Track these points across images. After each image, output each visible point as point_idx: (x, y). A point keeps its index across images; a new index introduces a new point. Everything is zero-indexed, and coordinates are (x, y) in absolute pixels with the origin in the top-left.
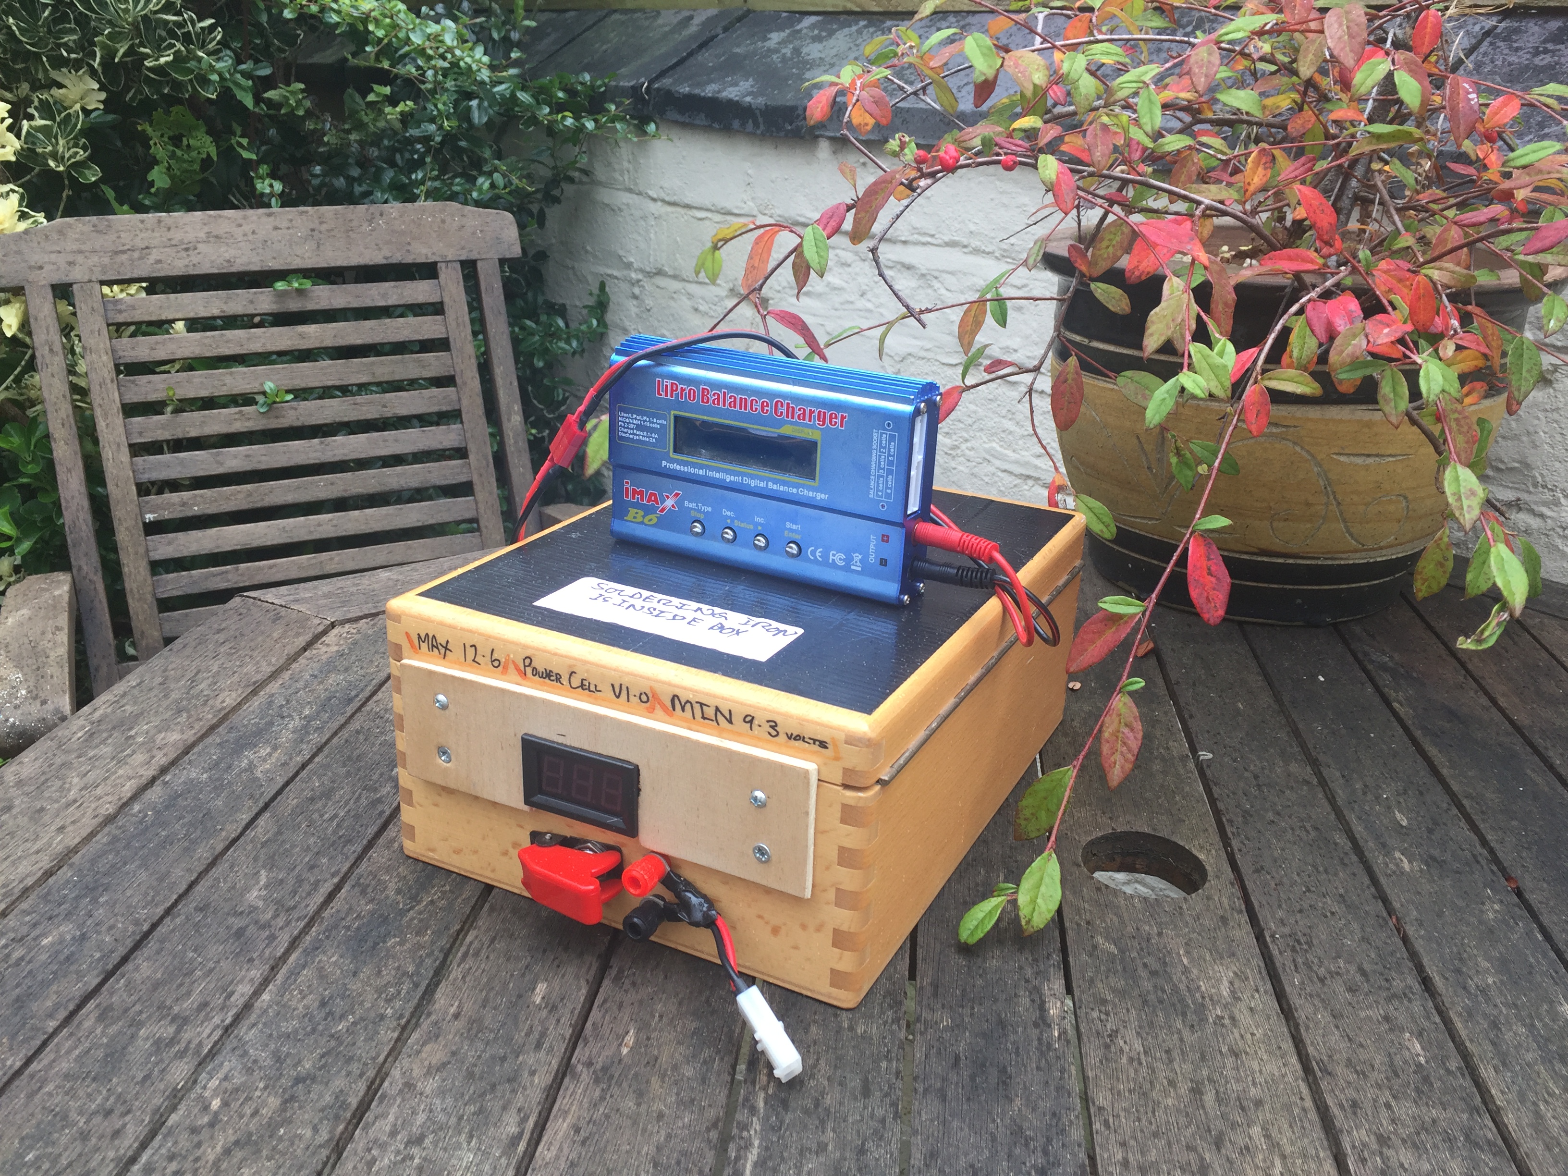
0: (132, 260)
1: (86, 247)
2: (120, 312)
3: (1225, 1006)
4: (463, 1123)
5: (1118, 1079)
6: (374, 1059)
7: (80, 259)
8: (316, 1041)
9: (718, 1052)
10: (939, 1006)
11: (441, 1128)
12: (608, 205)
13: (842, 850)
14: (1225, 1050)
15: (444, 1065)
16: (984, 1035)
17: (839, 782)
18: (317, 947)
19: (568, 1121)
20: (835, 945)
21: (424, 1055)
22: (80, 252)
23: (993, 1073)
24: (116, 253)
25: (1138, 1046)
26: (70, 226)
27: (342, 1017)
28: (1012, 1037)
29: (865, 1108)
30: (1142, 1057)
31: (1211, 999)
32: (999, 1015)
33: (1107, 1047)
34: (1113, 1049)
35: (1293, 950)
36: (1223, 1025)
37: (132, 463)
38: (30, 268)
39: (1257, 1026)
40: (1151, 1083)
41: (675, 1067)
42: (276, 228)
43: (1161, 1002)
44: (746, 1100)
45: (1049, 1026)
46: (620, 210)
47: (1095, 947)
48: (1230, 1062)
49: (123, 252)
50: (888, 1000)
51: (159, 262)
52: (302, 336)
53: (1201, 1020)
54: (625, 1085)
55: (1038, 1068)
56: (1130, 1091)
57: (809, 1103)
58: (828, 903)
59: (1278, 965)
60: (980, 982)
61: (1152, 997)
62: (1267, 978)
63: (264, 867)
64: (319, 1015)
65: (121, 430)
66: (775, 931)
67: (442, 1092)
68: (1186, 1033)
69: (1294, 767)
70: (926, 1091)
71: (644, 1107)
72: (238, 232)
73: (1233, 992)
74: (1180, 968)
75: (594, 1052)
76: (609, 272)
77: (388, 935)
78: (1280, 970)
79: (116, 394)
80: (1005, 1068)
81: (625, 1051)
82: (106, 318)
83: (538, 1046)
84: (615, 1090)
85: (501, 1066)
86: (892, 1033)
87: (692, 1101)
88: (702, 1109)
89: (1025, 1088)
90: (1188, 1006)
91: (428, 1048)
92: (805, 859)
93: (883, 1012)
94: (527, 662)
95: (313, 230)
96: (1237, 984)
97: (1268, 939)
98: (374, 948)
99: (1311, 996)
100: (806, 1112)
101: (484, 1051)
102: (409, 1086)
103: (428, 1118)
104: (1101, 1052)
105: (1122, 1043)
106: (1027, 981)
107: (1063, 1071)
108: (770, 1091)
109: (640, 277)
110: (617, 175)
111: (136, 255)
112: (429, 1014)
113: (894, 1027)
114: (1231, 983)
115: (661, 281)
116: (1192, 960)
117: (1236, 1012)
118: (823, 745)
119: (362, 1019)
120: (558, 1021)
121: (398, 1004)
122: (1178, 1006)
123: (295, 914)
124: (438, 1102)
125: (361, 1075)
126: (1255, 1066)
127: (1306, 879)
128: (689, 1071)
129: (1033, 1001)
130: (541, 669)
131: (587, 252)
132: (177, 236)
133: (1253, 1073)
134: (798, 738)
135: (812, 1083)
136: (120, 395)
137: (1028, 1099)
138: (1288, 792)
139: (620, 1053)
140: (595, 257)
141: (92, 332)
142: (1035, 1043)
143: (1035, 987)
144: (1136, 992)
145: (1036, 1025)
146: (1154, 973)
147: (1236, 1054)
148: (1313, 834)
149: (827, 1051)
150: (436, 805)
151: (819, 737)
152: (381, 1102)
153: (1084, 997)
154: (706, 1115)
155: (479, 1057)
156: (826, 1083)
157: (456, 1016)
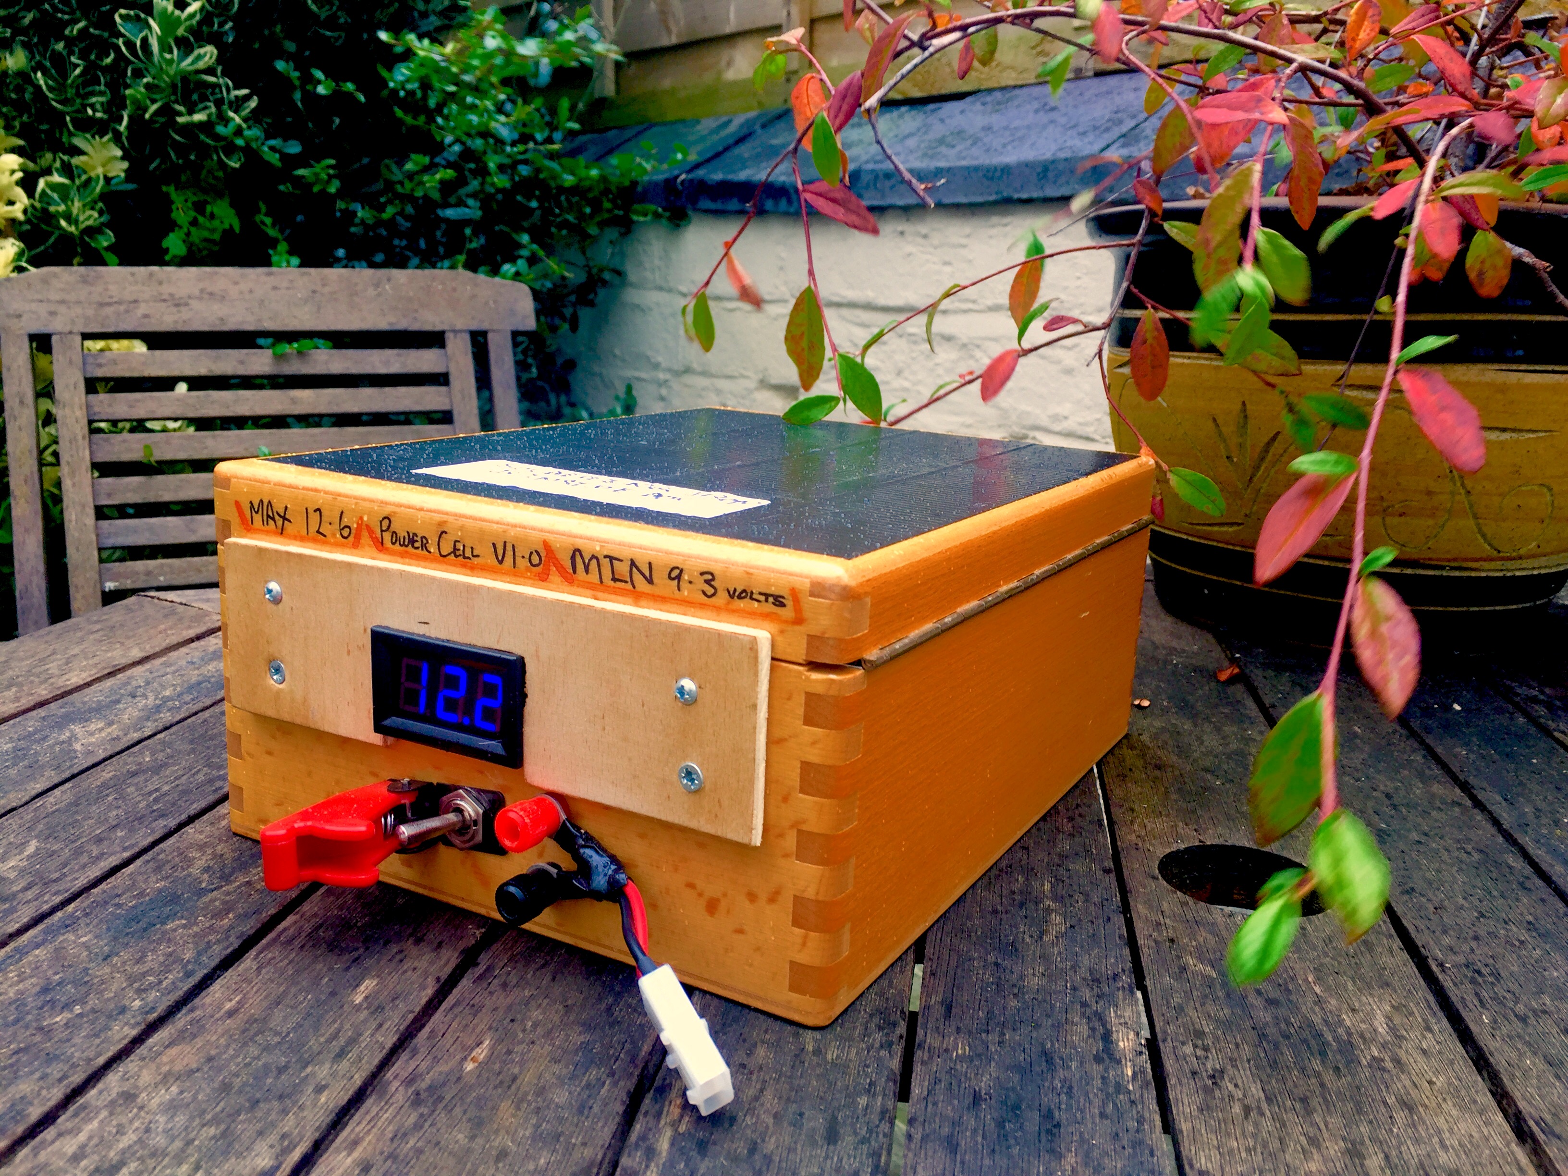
0: (118, 314)
1: (72, 297)
2: (100, 366)
3: (1384, 1046)
4: (190, 1150)
5: (1228, 1135)
6: (89, 1060)
7: (62, 309)
8: (15, 1034)
9: (612, 1074)
10: (953, 1029)
11: (153, 1155)
12: (638, 306)
13: (806, 766)
14: (1391, 1100)
15: (191, 1072)
16: (1017, 1068)
17: (801, 658)
18: (67, 926)
19: (356, 1154)
20: (796, 923)
21: (165, 1059)
22: (62, 302)
23: (1032, 1121)
24: (102, 305)
25: (1256, 1091)
26: (55, 275)
27: (67, 1006)
28: (1061, 1073)
29: (826, 1157)
30: (1264, 1106)
31: (1362, 1036)
32: (1043, 1045)
33: (1207, 1090)
34: (1217, 1093)
35: (1473, 981)
36: (1384, 1070)
37: (97, 527)
38: (8, 316)
39: (1437, 1073)
40: (1281, 1140)
41: (541, 1092)
42: (275, 288)
43: (1287, 1037)
44: (643, 1138)
45: (1119, 1062)
46: (651, 309)
47: (1184, 969)
48: (1400, 1116)
49: (109, 304)
50: (876, 1020)
51: (146, 316)
52: (294, 401)
53: (1348, 1063)
54: (458, 1111)
55: (1103, 1115)
56: (1248, 1150)
57: (741, 1148)
58: (786, 856)
59: (1454, 999)
60: (1013, 1003)
61: (1271, 1031)
62: (1440, 1014)
63: (36, 837)
64: (31, 1003)
65: (88, 490)
66: (712, 906)
67: (172, 1108)
68: (1328, 1077)
69: (1436, 788)
70: (925, 1139)
71: (480, 1141)
72: (233, 291)
73: (1392, 1029)
74: (1310, 998)
75: (424, 1066)
76: (637, 374)
77: (173, 916)
78: (1460, 1006)
79: (87, 452)
80: (1050, 1112)
81: (469, 1066)
82: (84, 370)
83: (341, 1054)
84: (442, 1118)
85: (277, 1078)
86: (879, 1060)
87: (557, 1137)
88: (569, 1148)
89: (1082, 1140)
90: (1329, 1044)
91: (174, 1051)
92: (752, 781)
93: (866, 1033)
94: (385, 523)
95: (314, 292)
96: (1397, 1020)
97: (1434, 968)
98: (145, 930)
99: (1511, 1037)
100: (735, 1159)
101: (257, 1058)
102: (128, 1097)
103: (140, 1140)
104: (1199, 1099)
105: (1231, 1087)
106: (1084, 1005)
107: (1140, 1121)
108: (682, 1128)
109: (668, 376)
110: (648, 274)
111: (122, 308)
112: (192, 1011)
113: (882, 1053)
114: (1389, 1018)
115: (688, 379)
116: (1328, 989)
117: (1402, 1054)
118: (779, 601)
119: (94, 1011)
120: (380, 1025)
121: (153, 995)
122: (1313, 1043)
123: (54, 888)
124: (162, 1119)
125: (60, 1080)
126: (1441, 1122)
127: (1478, 903)
128: (560, 1096)
129: (1093, 1029)
130: (402, 534)
131: (615, 356)
132: (166, 289)
133: (1439, 1132)
134: (744, 594)
135: (749, 1120)
136: (91, 453)
137: (1087, 1155)
138: (1434, 813)
139: (461, 1069)
140: (624, 360)
141: (67, 386)
142: (1098, 1082)
143: (1096, 1013)
144: (1248, 1024)
145: (1098, 1059)
146: (1272, 1002)
147: (1408, 1106)
148: (1476, 856)
149: (777, 1081)
150: (269, 753)
151: (773, 590)
152: (76, 1115)
153: (1171, 1029)
154: (576, 1155)
155: (247, 1065)
156: (770, 1121)
157: (231, 1014)
